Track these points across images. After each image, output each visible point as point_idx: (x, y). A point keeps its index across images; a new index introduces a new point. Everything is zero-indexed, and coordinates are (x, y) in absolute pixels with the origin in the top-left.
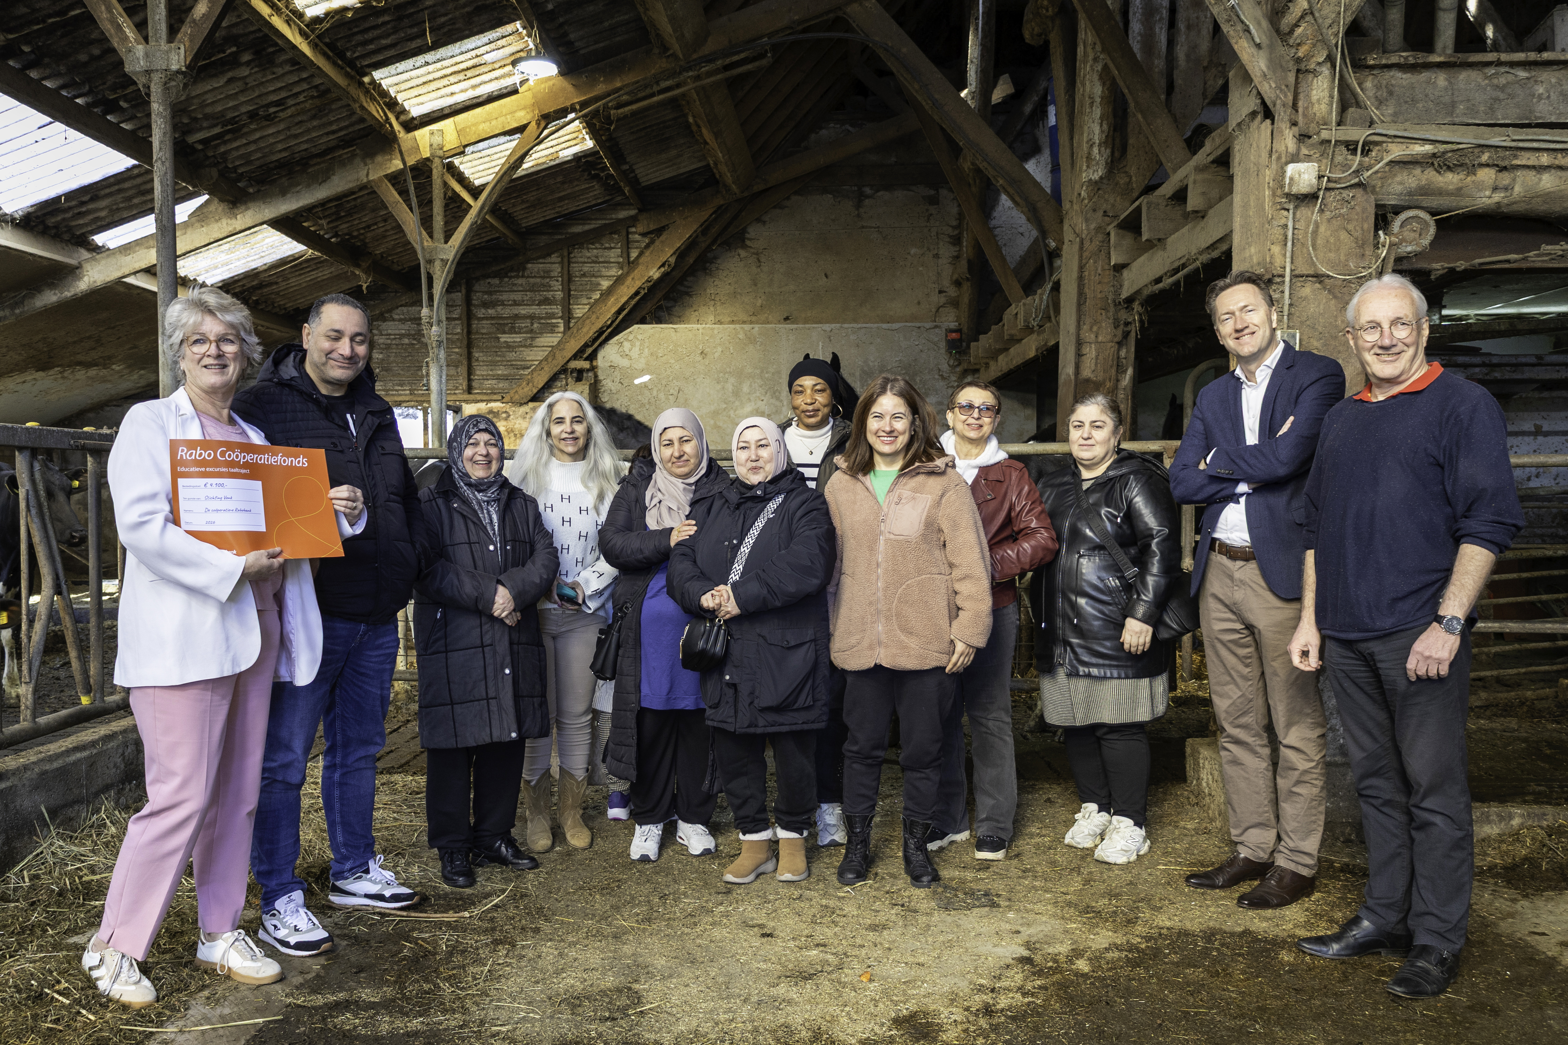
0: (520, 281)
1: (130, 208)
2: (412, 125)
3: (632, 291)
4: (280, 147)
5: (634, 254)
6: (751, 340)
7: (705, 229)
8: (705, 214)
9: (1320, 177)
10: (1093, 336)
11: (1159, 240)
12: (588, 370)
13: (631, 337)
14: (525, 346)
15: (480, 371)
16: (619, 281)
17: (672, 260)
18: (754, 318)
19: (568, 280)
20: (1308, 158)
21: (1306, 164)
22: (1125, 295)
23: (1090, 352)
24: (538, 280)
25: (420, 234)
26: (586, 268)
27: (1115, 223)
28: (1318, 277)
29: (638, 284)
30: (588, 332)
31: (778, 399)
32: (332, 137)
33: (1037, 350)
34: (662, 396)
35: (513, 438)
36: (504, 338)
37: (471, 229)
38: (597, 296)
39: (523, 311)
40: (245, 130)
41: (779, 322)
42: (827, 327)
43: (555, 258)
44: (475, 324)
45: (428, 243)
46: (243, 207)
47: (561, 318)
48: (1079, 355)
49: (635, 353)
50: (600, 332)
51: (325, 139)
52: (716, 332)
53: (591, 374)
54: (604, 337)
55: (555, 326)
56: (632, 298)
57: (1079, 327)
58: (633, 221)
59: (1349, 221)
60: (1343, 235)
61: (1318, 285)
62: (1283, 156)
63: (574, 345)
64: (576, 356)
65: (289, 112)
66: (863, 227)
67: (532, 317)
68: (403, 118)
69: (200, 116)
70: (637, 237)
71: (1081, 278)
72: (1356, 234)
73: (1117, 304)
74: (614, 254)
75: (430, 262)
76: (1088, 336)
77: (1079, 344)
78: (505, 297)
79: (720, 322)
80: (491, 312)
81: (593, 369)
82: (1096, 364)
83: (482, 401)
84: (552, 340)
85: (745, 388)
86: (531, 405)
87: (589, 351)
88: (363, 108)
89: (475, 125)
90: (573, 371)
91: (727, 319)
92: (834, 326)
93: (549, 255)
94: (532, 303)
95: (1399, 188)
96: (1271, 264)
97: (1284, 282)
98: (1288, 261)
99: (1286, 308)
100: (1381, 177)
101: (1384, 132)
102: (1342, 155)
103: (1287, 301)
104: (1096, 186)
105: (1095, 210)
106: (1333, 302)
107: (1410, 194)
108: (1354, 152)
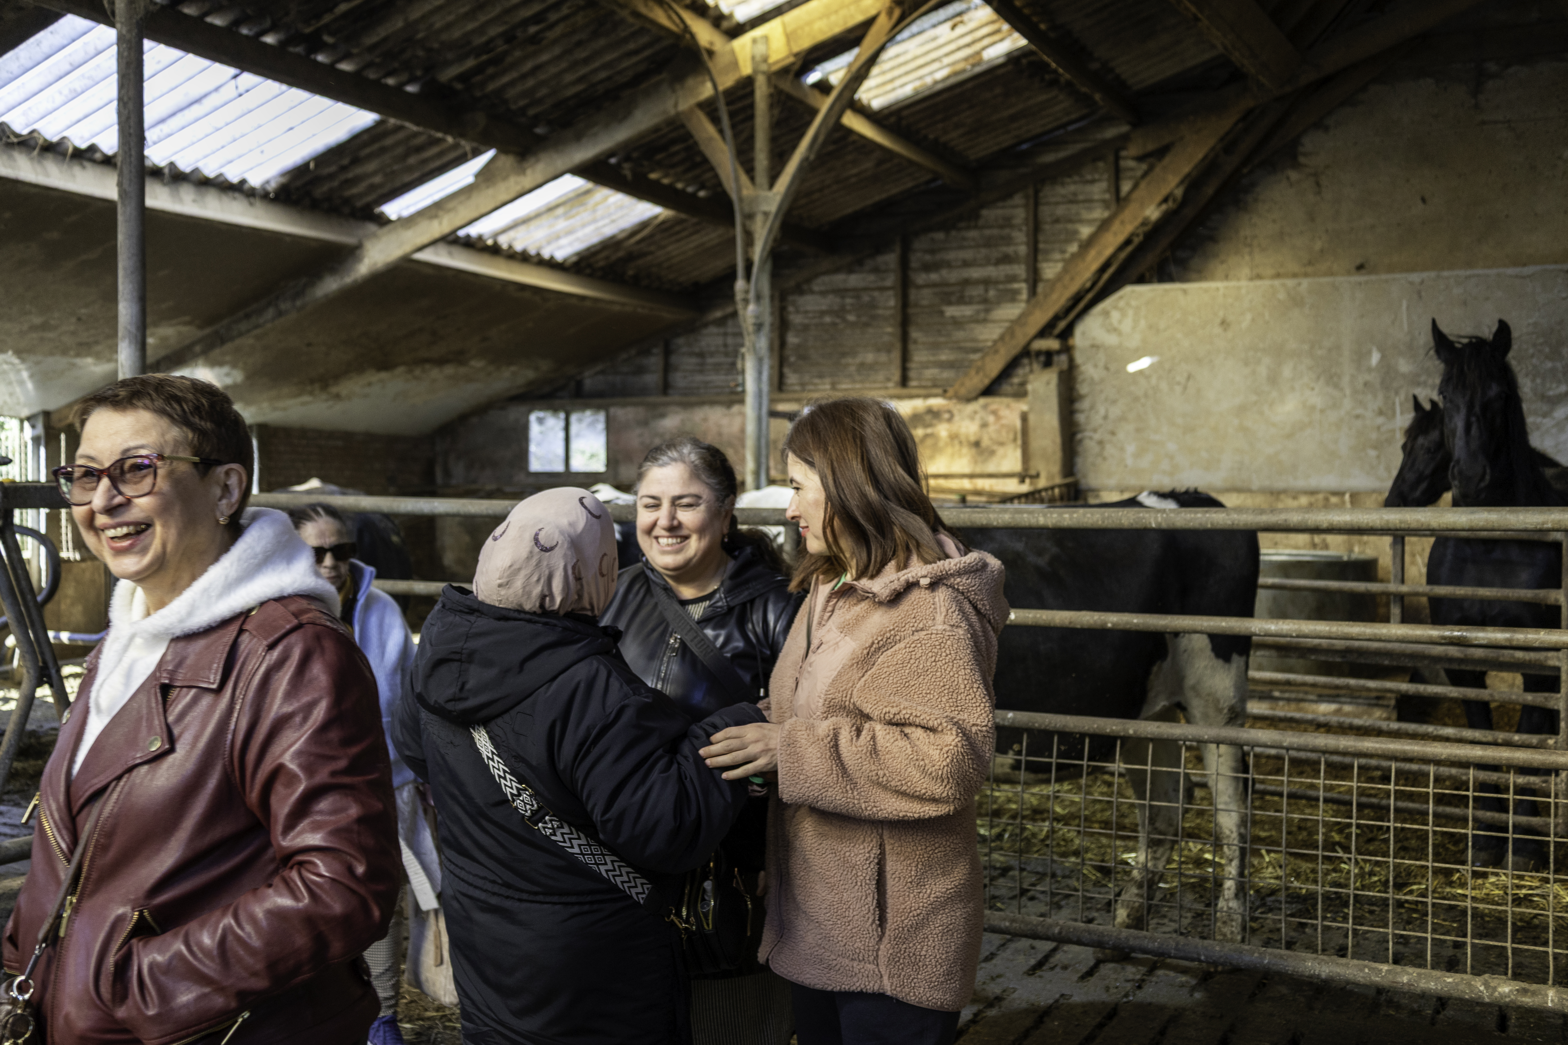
0: (973, 234)
1: (410, 169)
2: (736, 31)
3: (1121, 238)
4: (569, 78)
5: (1126, 187)
6: (1296, 301)
7: (1228, 145)
8: (1225, 123)
12: (1059, 352)
13: (1122, 304)
14: (977, 321)
15: (919, 356)
16: (1104, 226)
17: (1179, 193)
18: (1309, 269)
19: (1036, 229)
24: (995, 232)
25: (738, 176)
26: (1060, 211)
29: (1129, 229)
30: (1058, 300)
31: (1337, 386)
32: (635, 59)
34: (1164, 386)
35: (957, 447)
36: (951, 311)
37: (799, 168)
38: (1073, 248)
39: (976, 273)
40: (509, 60)
41: (1349, 273)
42: (1415, 277)
43: (1018, 199)
44: (913, 294)
45: (748, 190)
46: (532, 160)
47: (1026, 281)
49: (1126, 326)
50: (1077, 299)
51: (626, 64)
52: (1243, 291)
53: (1064, 358)
54: (1081, 305)
55: (1017, 292)
56: (1121, 248)
58: (1124, 140)
63: (1040, 318)
64: (1043, 333)
65: (558, 30)
66: (1483, 123)
67: (987, 282)
68: (725, 24)
69: (436, 46)
70: (1131, 164)
74: (1099, 189)
75: (749, 214)
78: (951, 256)
79: (1259, 277)
80: (934, 277)
81: (1067, 349)
83: (917, 396)
84: (1010, 311)
85: (1287, 371)
86: (982, 401)
87: (1062, 325)
88: (637, 15)
89: (810, 23)
90: (1039, 353)
91: (1270, 271)
92: (1425, 275)
93: (1009, 195)
94: (987, 262)
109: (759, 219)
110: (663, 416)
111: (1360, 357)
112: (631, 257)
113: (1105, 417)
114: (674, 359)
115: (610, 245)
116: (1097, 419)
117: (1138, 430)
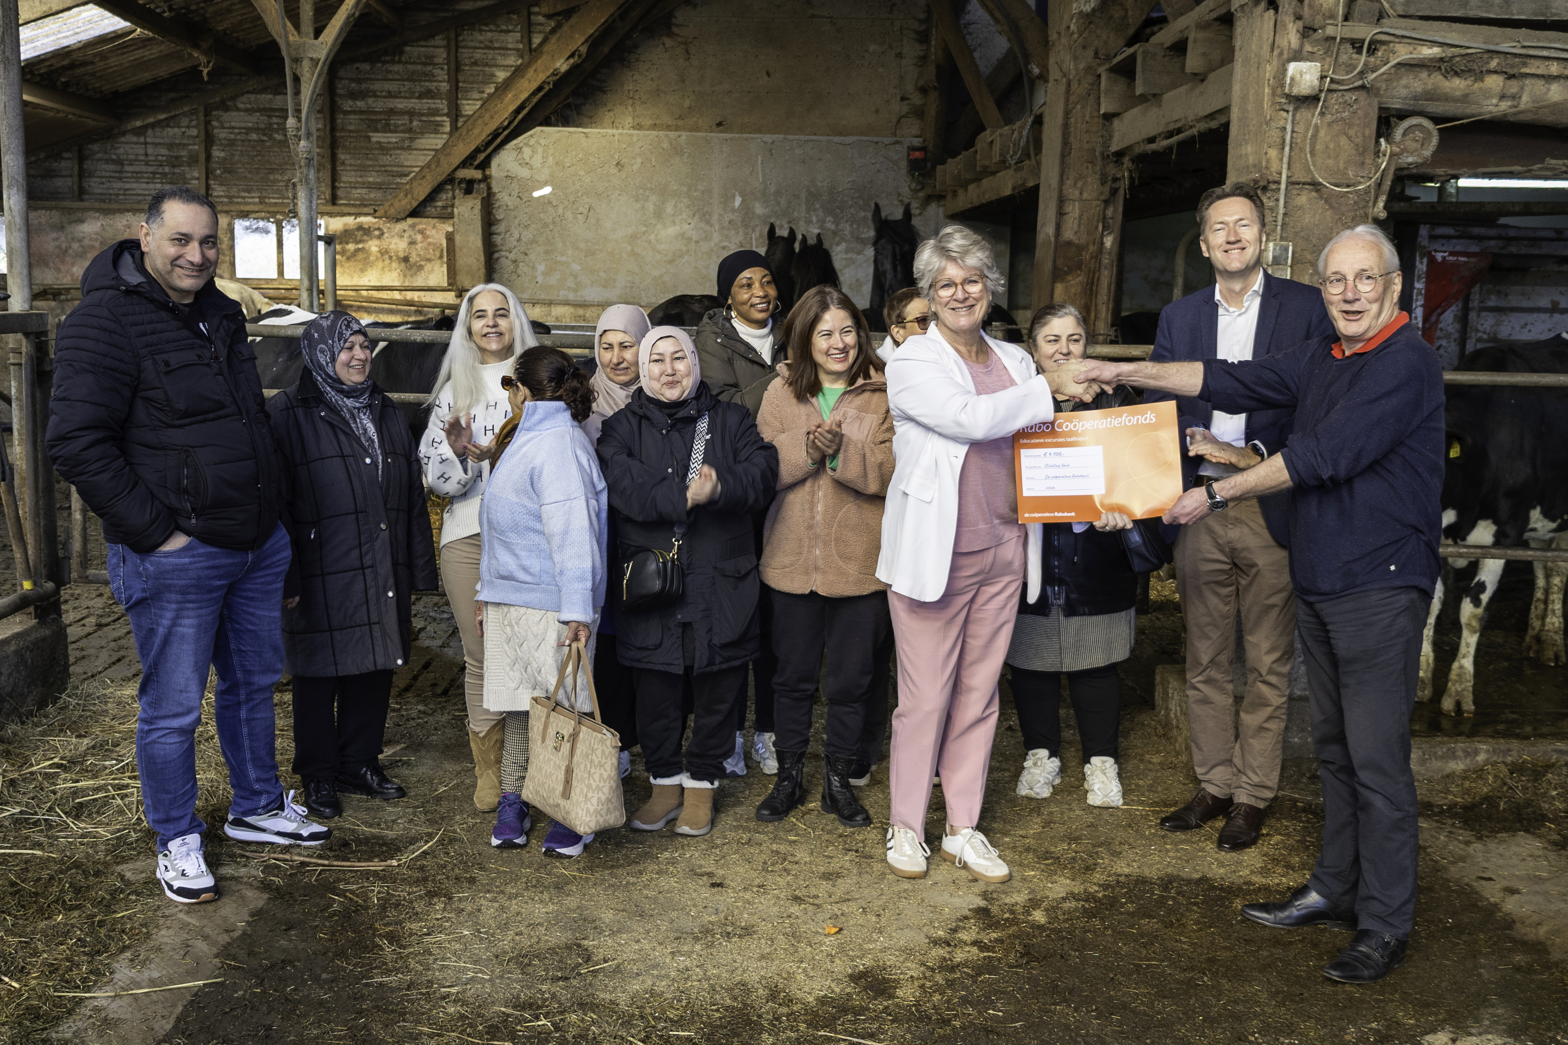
0: (396, 68)
3: (535, 85)
5: (537, 40)
6: (677, 150)
7: (623, 12)
9: (1323, 78)
10: (1077, 193)
11: (1154, 95)
12: (480, 181)
13: (532, 142)
14: (403, 149)
15: (347, 177)
16: (518, 72)
17: (584, 50)
18: (680, 123)
19: (456, 69)
20: (1311, 57)
21: (1309, 64)
22: (1114, 148)
23: (1073, 211)
24: (419, 67)
25: (285, 26)
26: (478, 55)
27: (1107, 66)
28: (1315, 185)
29: (542, 77)
30: (479, 134)
31: (708, 222)
33: (1014, 188)
34: (569, 215)
35: (388, 261)
36: (376, 137)
37: (347, 22)
38: (491, 89)
39: (400, 104)
41: (711, 130)
42: (768, 138)
43: (439, 40)
44: (340, 118)
45: (294, 37)
47: (447, 115)
48: (1061, 214)
49: (537, 161)
50: (495, 135)
52: (635, 139)
53: (483, 186)
54: (499, 140)
55: (439, 124)
56: (534, 94)
57: (1061, 182)
59: (1351, 126)
60: (1344, 141)
61: (1314, 194)
62: (1286, 52)
63: (463, 150)
64: (466, 163)
66: (813, 16)
67: (411, 113)
70: (541, 19)
71: (1066, 126)
72: (1357, 140)
73: (1105, 157)
74: (513, 39)
75: (297, 60)
76: (1072, 192)
77: (1062, 201)
78: (377, 86)
79: (639, 127)
80: (360, 104)
81: (486, 179)
82: (1079, 226)
83: (350, 214)
84: (437, 141)
85: (669, 209)
86: (410, 221)
87: (481, 157)
90: (462, 181)
91: (648, 122)
92: (775, 136)
93: (432, 36)
94: (411, 95)
95: (1404, 92)
96: (1267, 168)
97: (1279, 189)
98: (1285, 166)
99: (1280, 217)
100: (1386, 80)
101: (1392, 31)
102: (1347, 54)
103: (1281, 211)
104: (1088, 19)
105: (1084, 47)
106: (1329, 213)
107: (1416, 98)
108: (1359, 51)
109: (306, 65)
110: (81, 221)
111: (727, 199)
112: (72, 66)
113: (519, 240)
114: (88, 165)
116: (512, 241)
117: (547, 252)
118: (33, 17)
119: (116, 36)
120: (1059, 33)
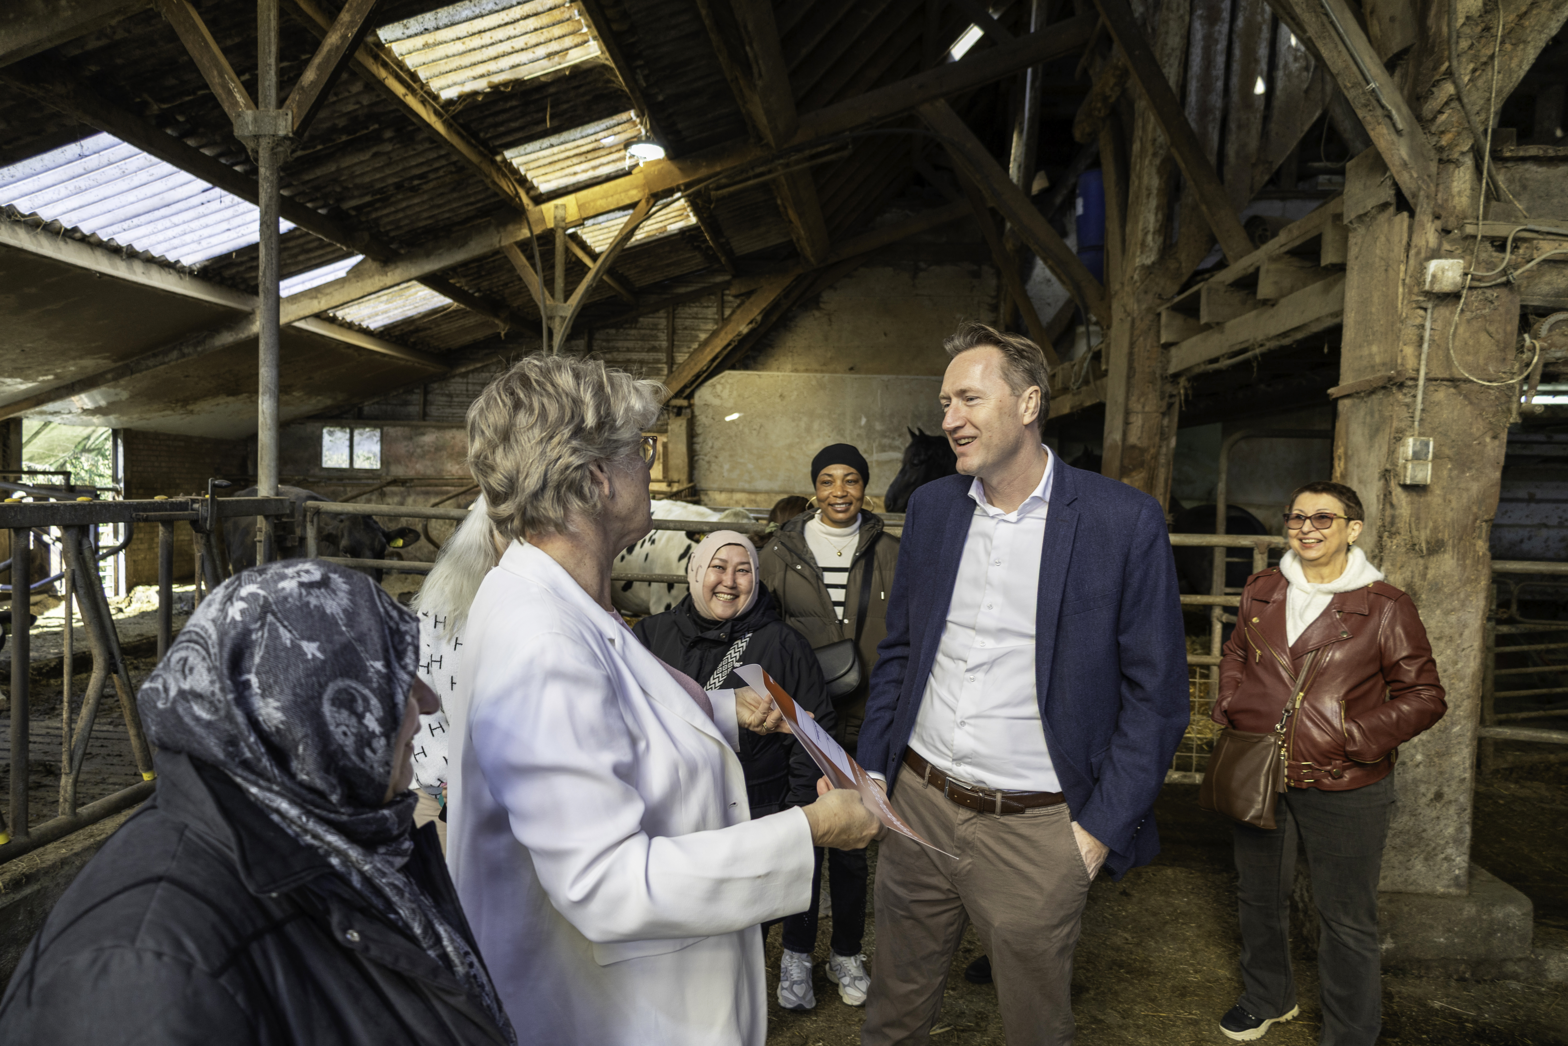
0: (633, 332)
1: (297, 263)
2: (540, 199)
3: (725, 343)
4: (425, 215)
5: (727, 312)
6: (821, 386)
7: (787, 293)
8: (787, 281)
9: (1466, 274)
10: (1140, 407)
11: (1218, 324)
12: (686, 408)
13: (723, 381)
16: (714, 334)
17: (759, 318)
18: (824, 368)
19: (673, 332)
20: (1450, 254)
21: (1451, 261)
22: (1172, 370)
23: (1137, 421)
24: (648, 332)
25: (543, 294)
26: (688, 323)
27: (1168, 305)
28: (1454, 381)
29: (730, 337)
30: (687, 375)
32: (470, 208)
34: (746, 430)
37: (587, 291)
38: (695, 346)
39: (635, 356)
40: (393, 199)
41: (845, 372)
42: (885, 377)
43: (662, 313)
45: (549, 302)
46: (393, 266)
47: (666, 363)
48: (1127, 423)
49: (725, 394)
50: (698, 376)
51: (464, 210)
52: (793, 379)
53: (688, 411)
54: (700, 380)
55: (660, 369)
56: (724, 348)
57: (1127, 398)
58: (727, 285)
59: (1491, 322)
60: (1484, 338)
61: (1452, 390)
62: (1423, 251)
63: (675, 386)
64: (677, 395)
65: (431, 185)
66: (918, 295)
67: (642, 362)
68: (532, 193)
69: (351, 186)
70: (730, 298)
71: (1131, 354)
72: (1497, 337)
73: (1164, 378)
74: (711, 312)
75: (551, 318)
76: (1136, 406)
77: (1127, 413)
78: (619, 344)
79: (796, 371)
80: (608, 356)
81: (691, 406)
82: (1142, 432)
85: (816, 426)
87: (688, 391)
88: (494, 183)
89: (594, 200)
90: (674, 407)
91: (802, 368)
92: (891, 377)
93: (657, 311)
94: (642, 350)
95: (1546, 289)
96: (1402, 365)
97: (1416, 386)
98: (1423, 363)
99: (1418, 414)
100: (1528, 278)
101: (1537, 228)
102: (1487, 252)
103: (1419, 406)
104: (1148, 270)
105: (1146, 292)
106: (1469, 408)
107: (1558, 295)
108: (1502, 248)
109: (557, 320)
110: (423, 434)
111: (856, 420)
112: (417, 330)
113: (712, 448)
114: (430, 397)
115: (408, 322)
116: (707, 448)
117: (731, 456)
118: (373, 290)
119: (443, 309)
120: (1122, 284)
